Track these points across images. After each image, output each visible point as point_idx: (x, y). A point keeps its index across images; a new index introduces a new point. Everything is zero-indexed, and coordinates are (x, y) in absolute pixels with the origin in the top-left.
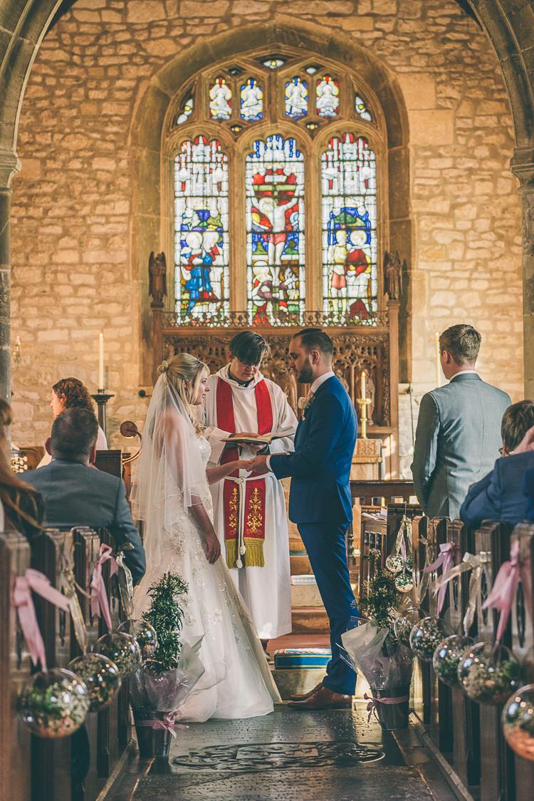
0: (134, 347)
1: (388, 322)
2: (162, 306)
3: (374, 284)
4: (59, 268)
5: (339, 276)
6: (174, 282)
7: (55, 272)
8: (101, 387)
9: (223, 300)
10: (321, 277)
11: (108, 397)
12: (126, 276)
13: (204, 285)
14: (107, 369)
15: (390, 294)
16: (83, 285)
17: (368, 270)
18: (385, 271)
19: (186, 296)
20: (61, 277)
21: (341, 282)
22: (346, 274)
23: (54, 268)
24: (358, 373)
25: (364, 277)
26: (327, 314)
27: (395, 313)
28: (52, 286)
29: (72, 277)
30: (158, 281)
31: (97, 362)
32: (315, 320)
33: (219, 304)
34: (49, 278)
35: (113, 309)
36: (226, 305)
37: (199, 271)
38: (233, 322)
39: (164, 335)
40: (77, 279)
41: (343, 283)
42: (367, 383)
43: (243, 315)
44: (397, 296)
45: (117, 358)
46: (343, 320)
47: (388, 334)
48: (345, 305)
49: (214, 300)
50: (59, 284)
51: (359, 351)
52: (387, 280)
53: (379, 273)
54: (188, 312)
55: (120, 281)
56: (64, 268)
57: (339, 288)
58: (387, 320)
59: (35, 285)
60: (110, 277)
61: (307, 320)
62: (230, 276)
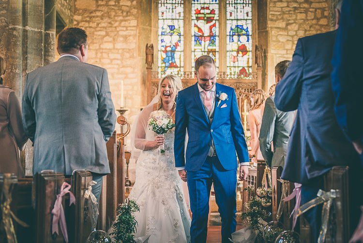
0: (138, 88)
1: (257, 78)
2: (151, 69)
3: (251, 61)
4: (104, 51)
5: (234, 57)
6: (158, 58)
7: (102, 53)
8: (122, 106)
9: (180, 67)
10: (226, 57)
11: (125, 111)
12: (135, 55)
13: (172, 60)
14: (125, 98)
15: (258, 64)
16: (115, 59)
17: (248, 54)
18: (256, 54)
19: (164, 65)
20: (105, 55)
21: (235, 59)
22: (237, 56)
23: (101, 51)
24: (243, 101)
25: (246, 57)
26: (229, 73)
27: (260, 73)
28: (100, 59)
29: (110, 55)
30: (150, 57)
31: (120, 95)
32: (223, 76)
33: (179, 69)
34: (99, 55)
35: (129, 70)
36: (182, 69)
37: (169, 54)
38: (184, 77)
39: (152, 82)
40: (112, 56)
41: (236, 60)
42: (247, 105)
43: (189, 73)
44: (261, 65)
45: (130, 93)
46: (236, 76)
47: (257, 83)
48: (237, 70)
49: (176, 67)
50: (103, 58)
51: (243, 91)
52: (256, 58)
53: (253, 55)
54: (164, 72)
55: (132, 57)
56: (106, 51)
57: (234, 62)
58: (256, 76)
59: (92, 59)
60: (128, 55)
61: (219, 76)
62: (184, 56)
